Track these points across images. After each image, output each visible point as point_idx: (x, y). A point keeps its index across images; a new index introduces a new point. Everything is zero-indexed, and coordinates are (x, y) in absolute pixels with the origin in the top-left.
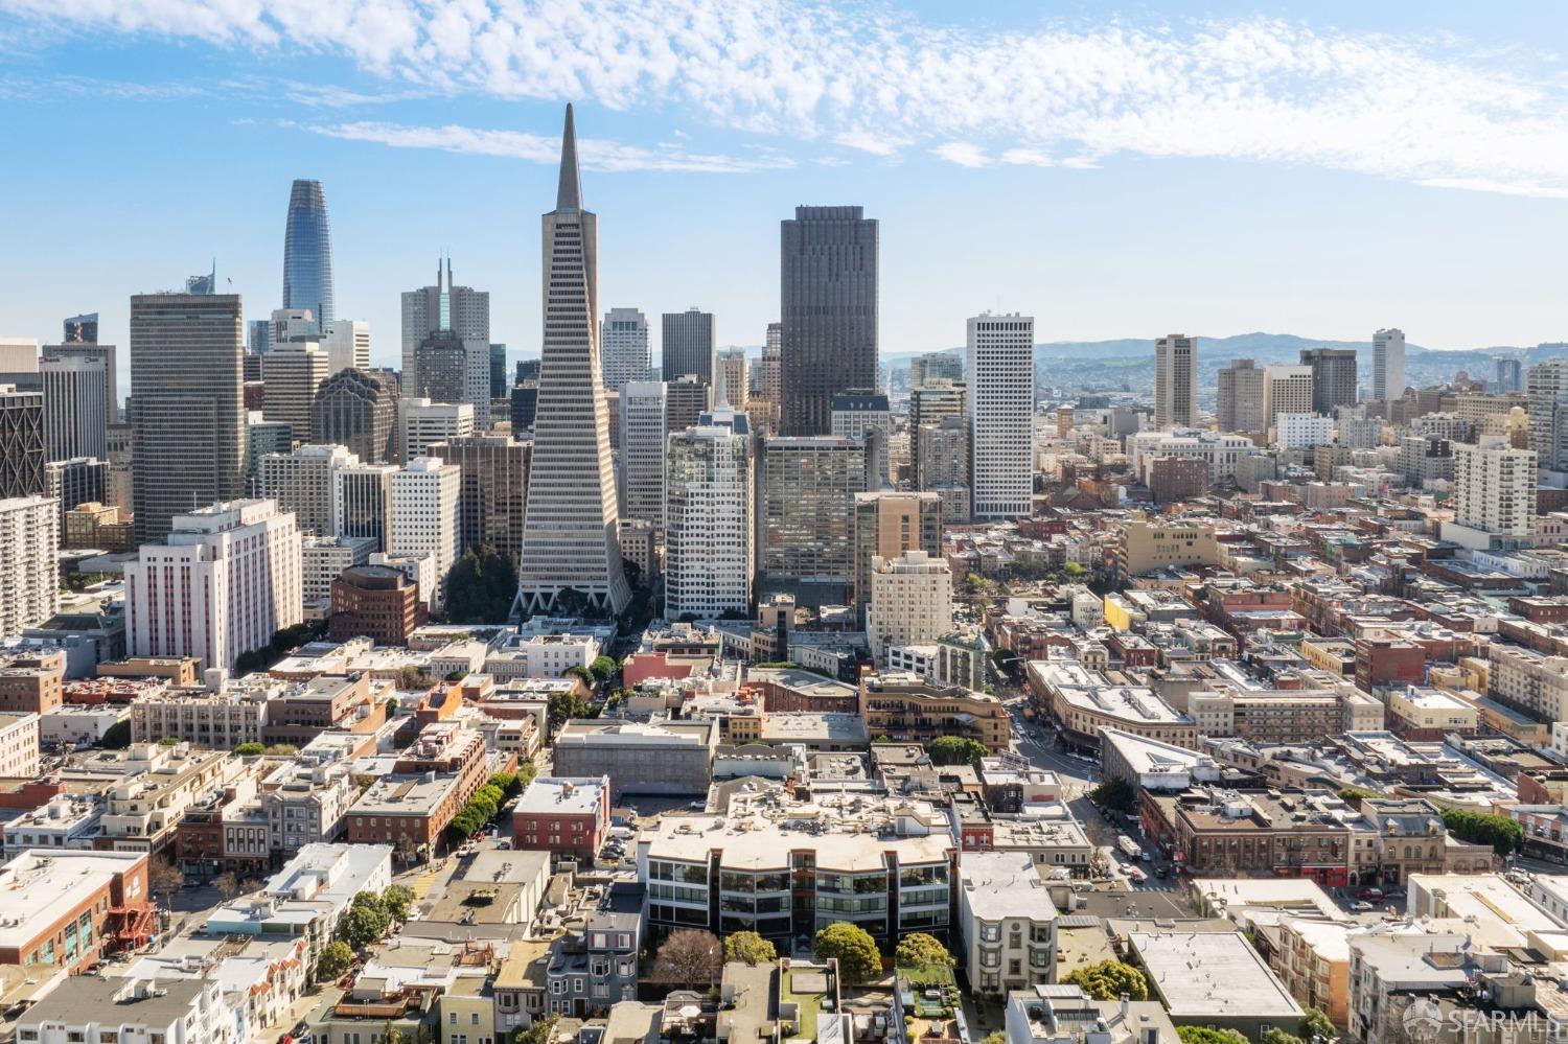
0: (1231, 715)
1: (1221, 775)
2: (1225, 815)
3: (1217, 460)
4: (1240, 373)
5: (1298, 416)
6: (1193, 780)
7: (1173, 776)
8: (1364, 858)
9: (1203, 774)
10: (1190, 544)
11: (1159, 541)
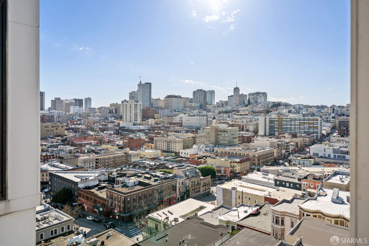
0: (94, 163)
1: (109, 177)
2: (127, 187)
3: (55, 117)
4: (57, 101)
5: (76, 107)
6: (100, 181)
7: (92, 180)
8: (181, 190)
9: (103, 178)
10: (57, 129)
11: (47, 129)
